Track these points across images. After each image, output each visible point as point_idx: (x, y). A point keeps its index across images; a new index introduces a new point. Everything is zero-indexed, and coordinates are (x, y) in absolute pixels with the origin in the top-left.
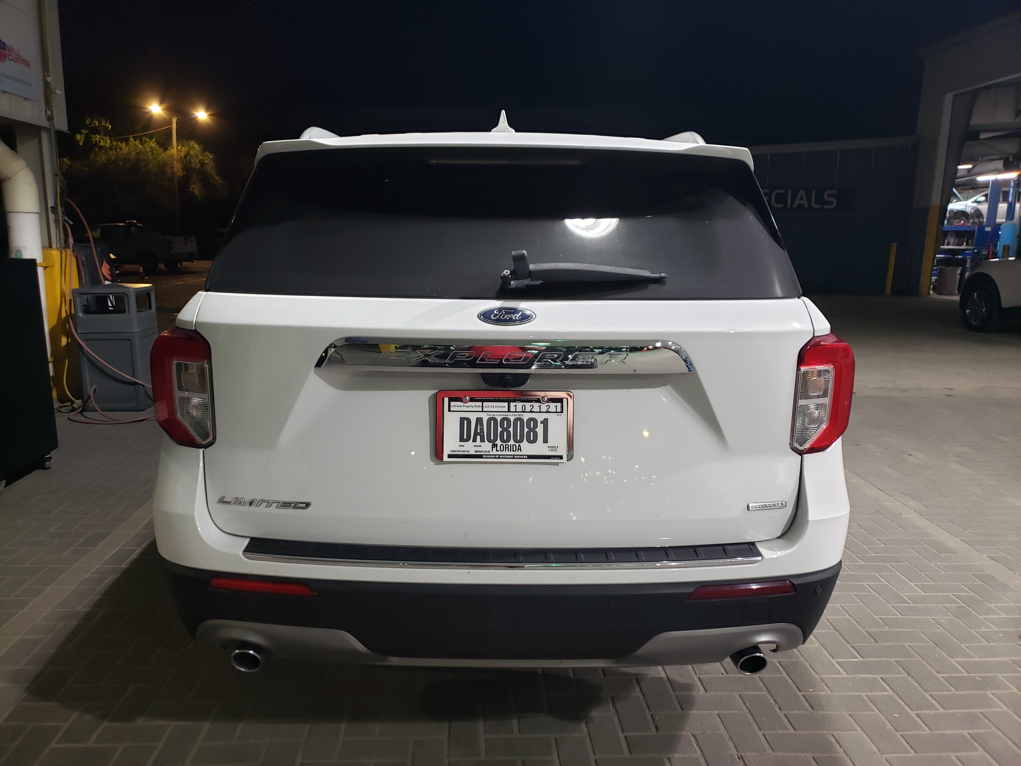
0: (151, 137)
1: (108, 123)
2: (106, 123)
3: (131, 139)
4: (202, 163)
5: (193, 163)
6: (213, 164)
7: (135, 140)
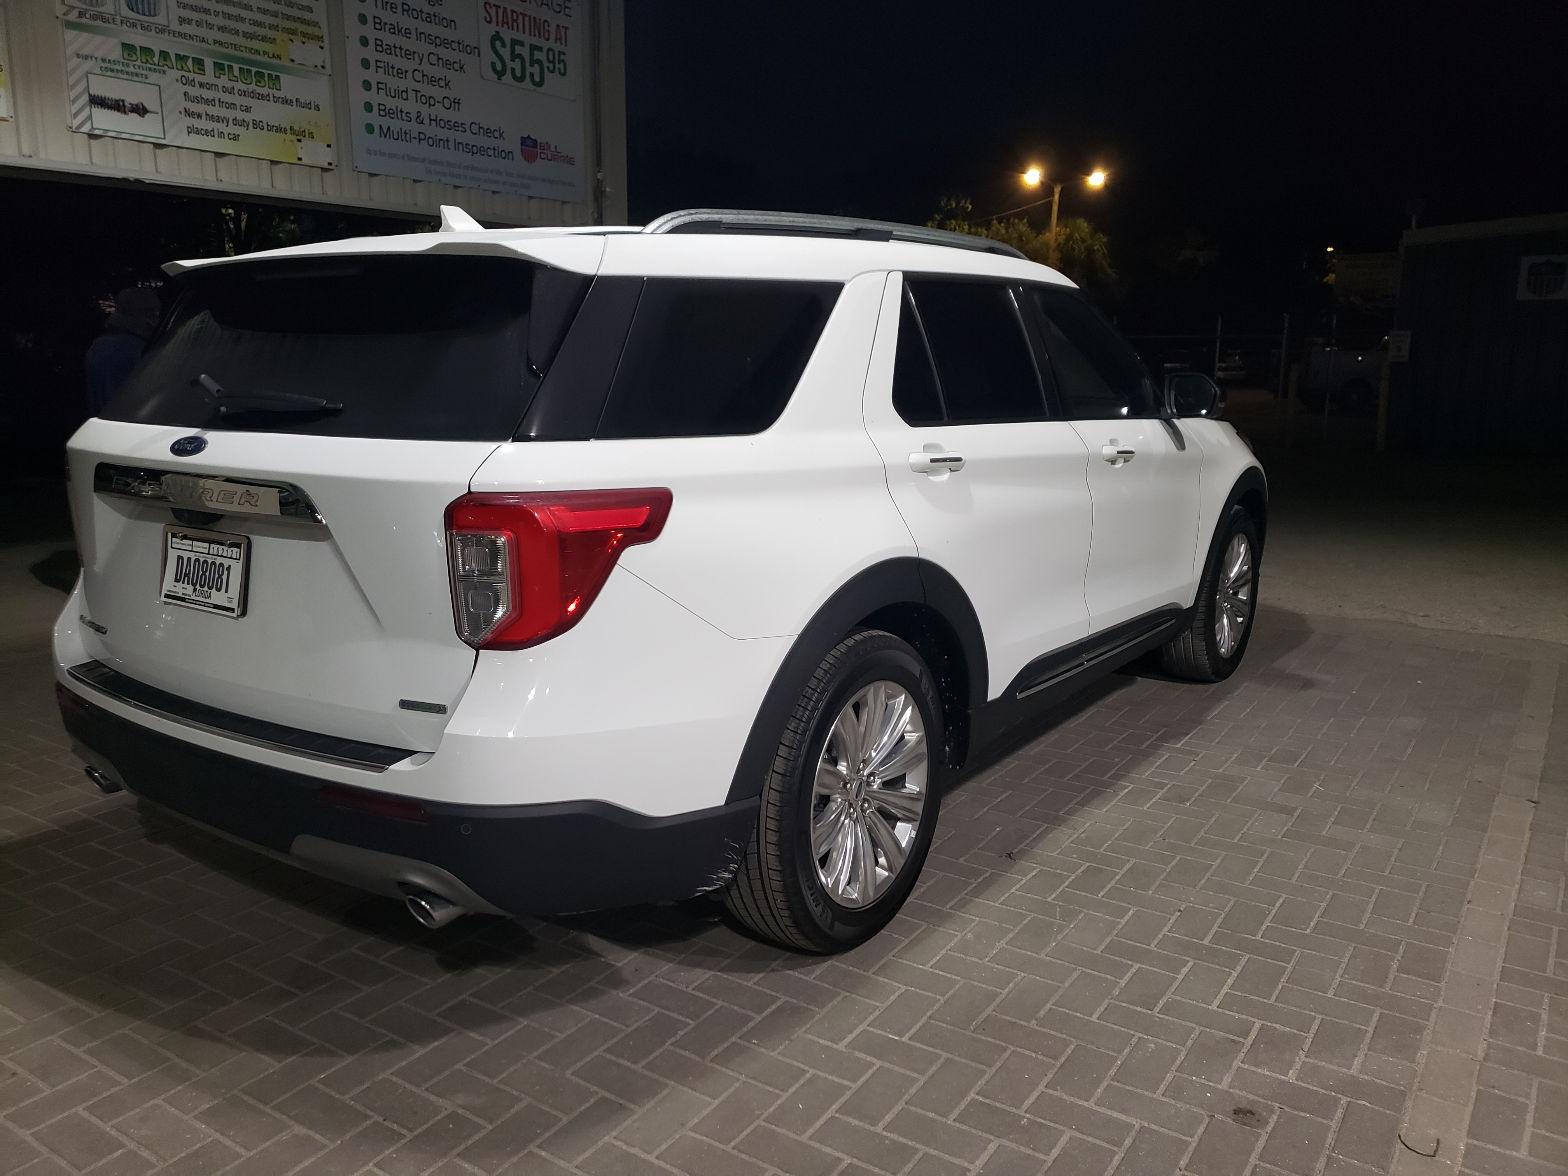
0: (1020, 216)
1: (968, 202)
2: (966, 203)
3: (995, 222)
4: (1090, 251)
5: (1077, 251)
6: (1105, 251)
7: (1000, 223)
